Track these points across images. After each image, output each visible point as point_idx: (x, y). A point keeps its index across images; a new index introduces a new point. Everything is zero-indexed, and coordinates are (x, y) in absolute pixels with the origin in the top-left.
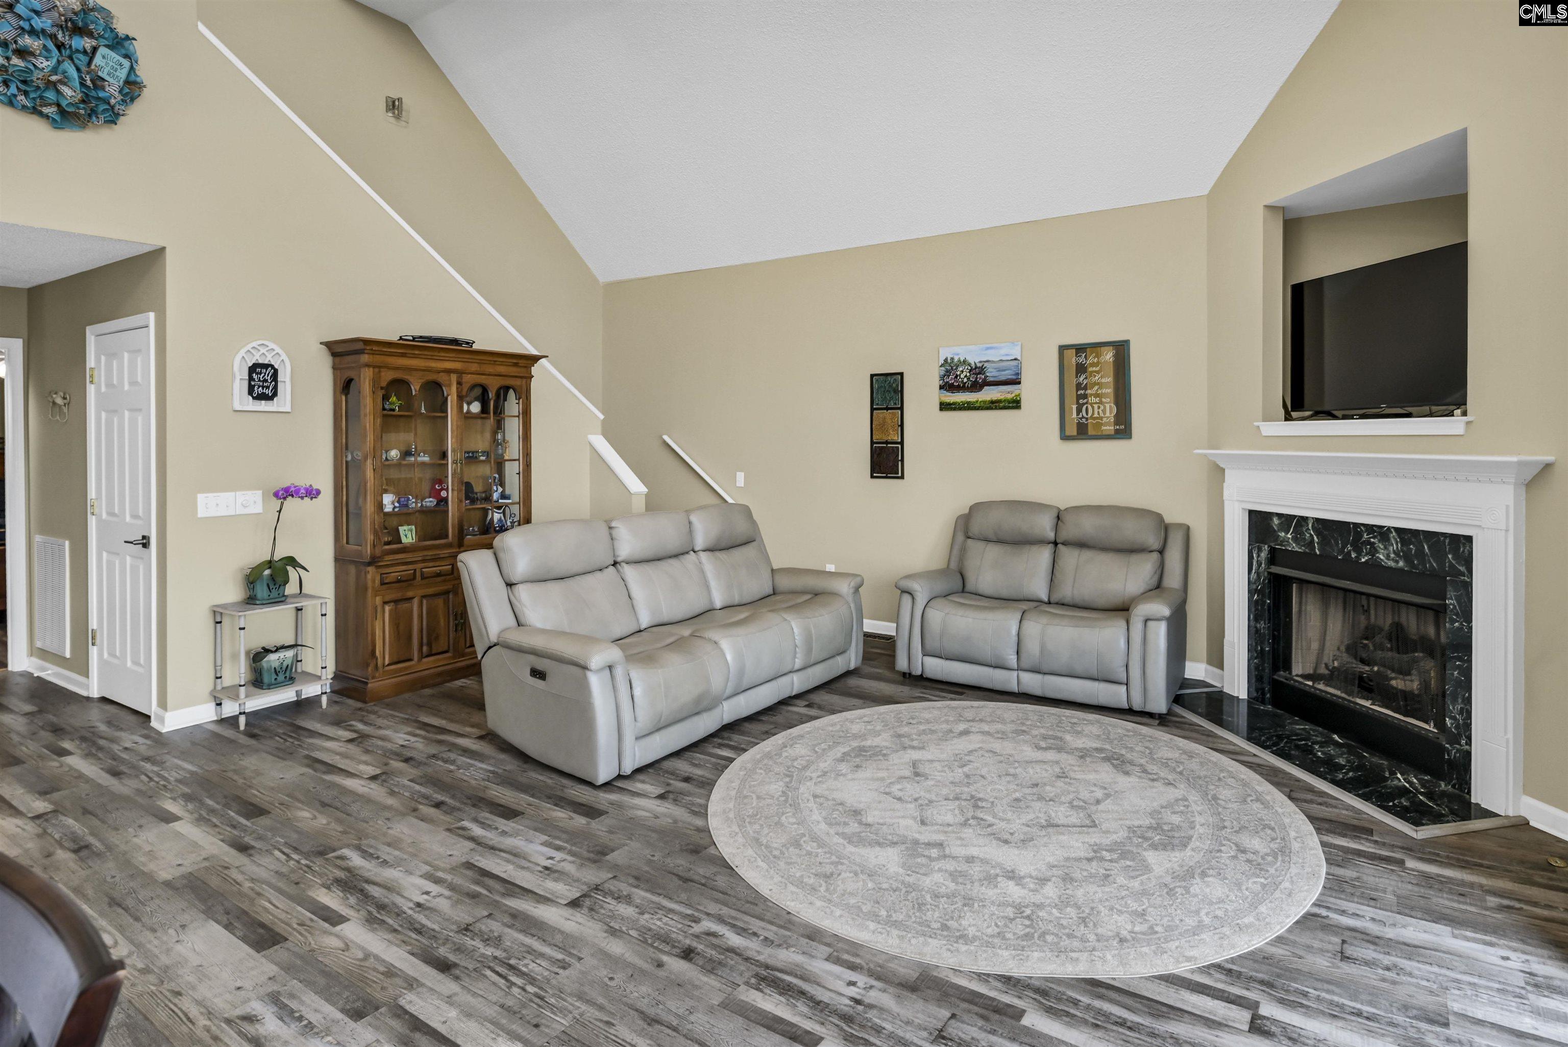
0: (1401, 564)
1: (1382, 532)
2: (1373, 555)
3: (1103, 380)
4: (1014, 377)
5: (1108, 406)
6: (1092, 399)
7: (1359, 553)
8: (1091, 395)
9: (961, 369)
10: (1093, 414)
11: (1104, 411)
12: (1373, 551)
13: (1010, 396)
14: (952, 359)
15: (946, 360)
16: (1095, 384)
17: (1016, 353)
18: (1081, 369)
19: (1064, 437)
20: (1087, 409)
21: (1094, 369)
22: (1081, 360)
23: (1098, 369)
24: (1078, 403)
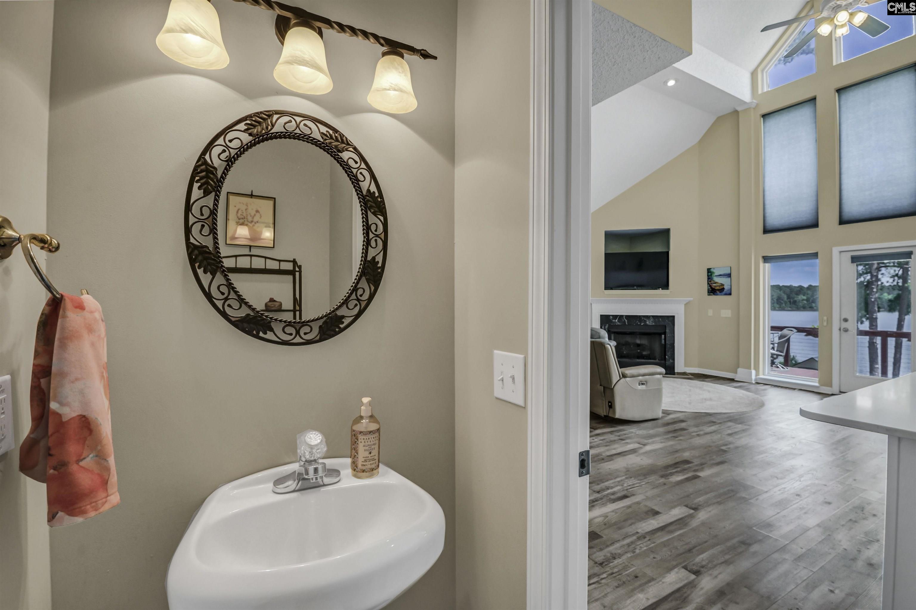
0: (653, 324)
1: (648, 317)
2: (645, 323)
7: (641, 323)
12: (645, 321)
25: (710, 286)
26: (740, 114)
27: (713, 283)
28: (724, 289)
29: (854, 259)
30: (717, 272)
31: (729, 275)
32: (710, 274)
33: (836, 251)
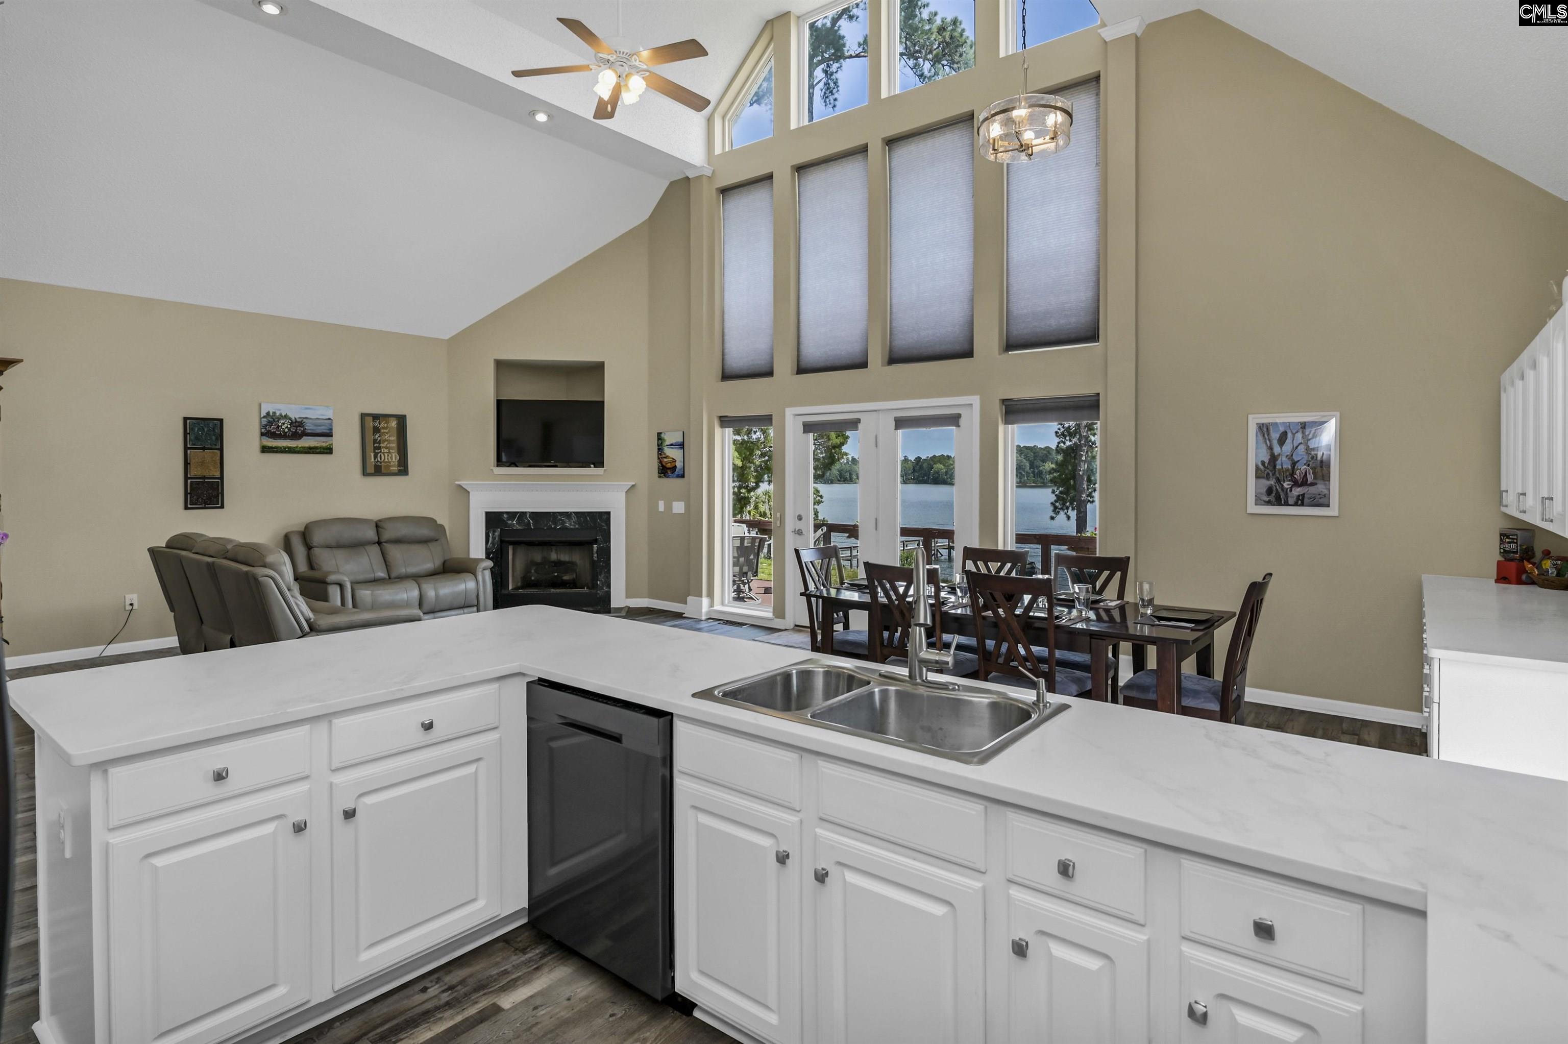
0: (577, 526)
1: (567, 515)
2: (563, 525)
3: (390, 438)
4: (328, 431)
5: (394, 455)
6: (384, 450)
8: (383, 447)
9: (282, 422)
10: (385, 459)
11: (391, 458)
12: (563, 523)
13: (324, 445)
14: (274, 413)
15: (268, 413)
16: (385, 440)
17: (329, 414)
18: (376, 430)
19: (365, 473)
20: (381, 456)
21: (385, 431)
22: (377, 424)
23: (387, 431)
24: (374, 452)
25: (661, 462)
26: (691, 181)
27: (664, 457)
28: (676, 466)
29: (808, 427)
30: (669, 439)
31: (681, 445)
32: (660, 441)
33: (789, 412)
